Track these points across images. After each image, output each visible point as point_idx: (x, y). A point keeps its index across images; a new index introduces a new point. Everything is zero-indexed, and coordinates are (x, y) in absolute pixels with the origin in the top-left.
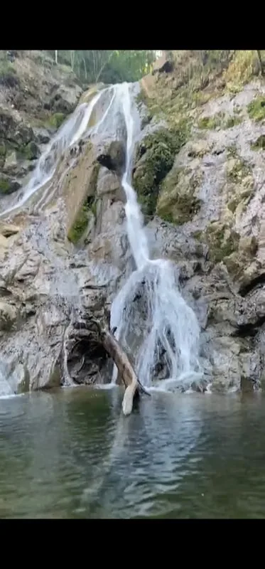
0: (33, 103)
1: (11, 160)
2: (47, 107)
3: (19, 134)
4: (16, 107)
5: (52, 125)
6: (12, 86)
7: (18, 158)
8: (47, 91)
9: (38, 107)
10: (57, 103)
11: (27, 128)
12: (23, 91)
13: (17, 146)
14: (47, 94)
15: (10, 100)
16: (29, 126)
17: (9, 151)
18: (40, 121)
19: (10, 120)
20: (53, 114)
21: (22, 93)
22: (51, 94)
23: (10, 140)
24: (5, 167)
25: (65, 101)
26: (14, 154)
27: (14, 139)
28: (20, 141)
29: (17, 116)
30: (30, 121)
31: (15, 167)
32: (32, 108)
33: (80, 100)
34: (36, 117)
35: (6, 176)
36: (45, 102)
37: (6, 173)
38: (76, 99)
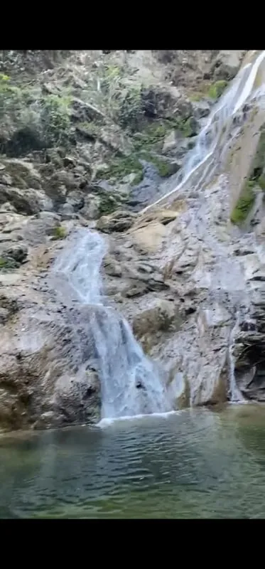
0: (192, 75)
1: (170, 141)
2: (207, 77)
3: (177, 111)
4: (174, 84)
5: (212, 96)
6: (170, 61)
7: (178, 137)
8: (206, 59)
9: (198, 78)
10: (217, 70)
11: (186, 103)
12: (181, 64)
13: (175, 124)
14: (206, 62)
15: (168, 77)
16: (188, 100)
17: (168, 131)
18: (201, 94)
19: (168, 97)
20: (213, 83)
21: (181, 67)
22: (211, 62)
23: (168, 118)
24: (164, 149)
25: (227, 66)
26: (173, 133)
27: (172, 117)
28: (179, 119)
29: (175, 92)
30: (188, 96)
31: (174, 148)
32: (191, 81)
33: (244, 62)
34: (195, 90)
35: (165, 158)
36: (204, 72)
37: (165, 154)
38: (238, 62)
